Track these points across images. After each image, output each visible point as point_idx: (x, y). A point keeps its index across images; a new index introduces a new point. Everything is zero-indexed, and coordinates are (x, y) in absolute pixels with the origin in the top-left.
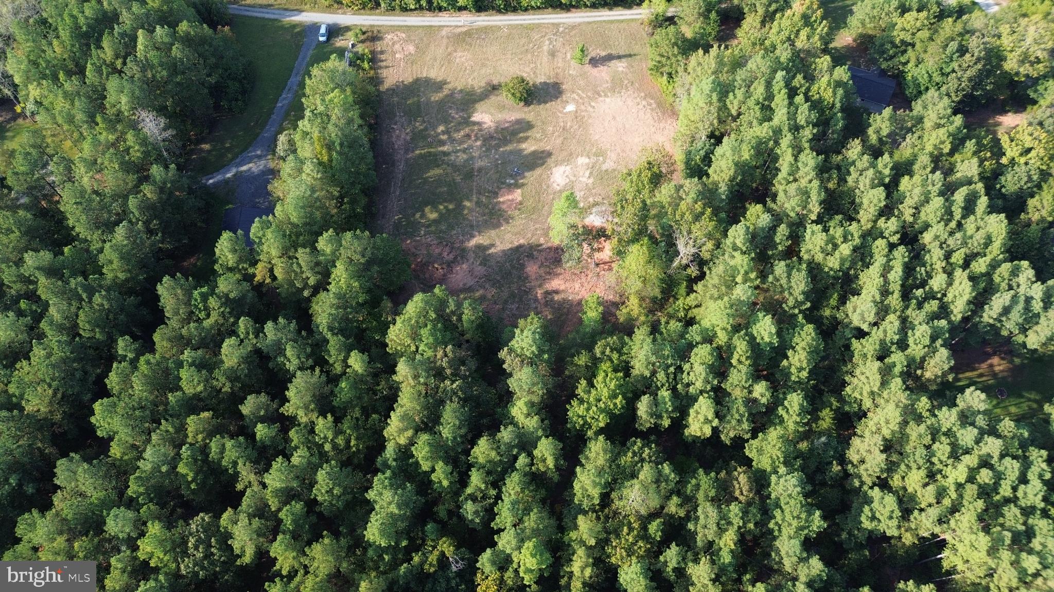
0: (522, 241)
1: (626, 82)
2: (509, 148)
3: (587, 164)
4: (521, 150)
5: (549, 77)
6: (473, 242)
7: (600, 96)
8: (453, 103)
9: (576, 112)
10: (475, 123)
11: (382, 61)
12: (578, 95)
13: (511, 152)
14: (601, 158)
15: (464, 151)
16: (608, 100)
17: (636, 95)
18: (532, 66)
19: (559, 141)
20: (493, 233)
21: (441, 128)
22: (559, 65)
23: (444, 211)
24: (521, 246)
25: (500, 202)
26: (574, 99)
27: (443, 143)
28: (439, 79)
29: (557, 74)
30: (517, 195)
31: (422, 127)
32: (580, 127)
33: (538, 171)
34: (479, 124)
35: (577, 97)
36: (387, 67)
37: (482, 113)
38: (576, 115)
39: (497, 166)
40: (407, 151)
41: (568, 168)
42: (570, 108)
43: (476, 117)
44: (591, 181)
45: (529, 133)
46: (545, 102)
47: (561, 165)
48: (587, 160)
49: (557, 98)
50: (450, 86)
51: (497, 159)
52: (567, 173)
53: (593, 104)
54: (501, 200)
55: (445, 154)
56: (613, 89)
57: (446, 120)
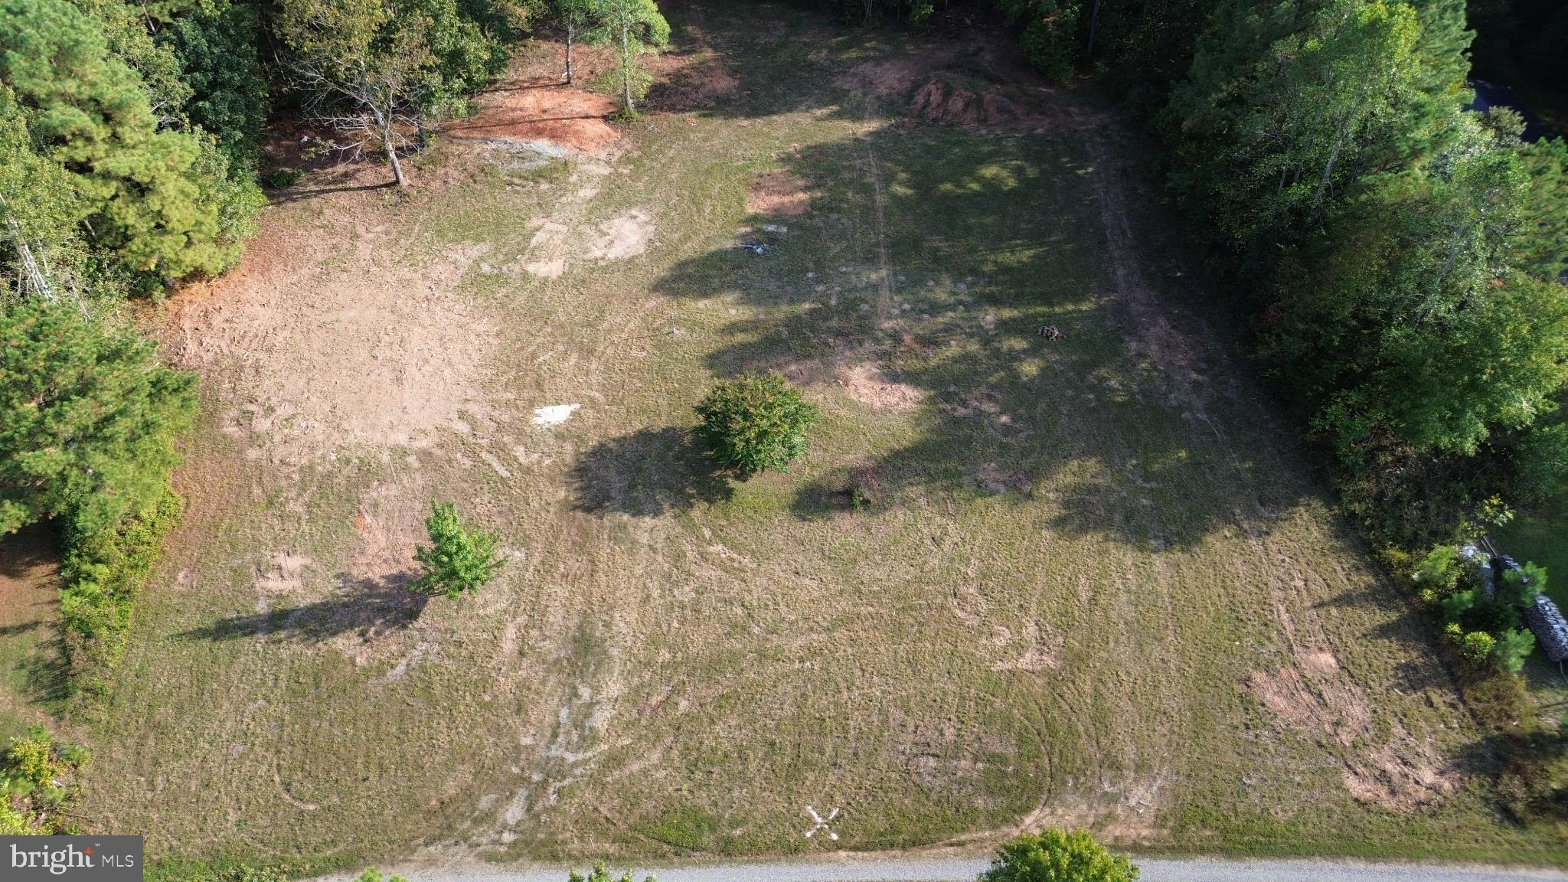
0: (746, 123)
1: (296, 507)
2: (782, 311)
3: (534, 258)
4: (745, 301)
5: (618, 535)
6: (872, 125)
7: (425, 456)
8: (1004, 448)
9: (532, 403)
10: (912, 378)
11: (1384, 631)
12: (508, 460)
13: (775, 299)
14: (486, 268)
15: (935, 309)
16: (401, 438)
17: (280, 452)
18: (686, 594)
19: (611, 320)
20: (819, 139)
21: (1030, 368)
22: (561, 591)
23: (966, 179)
24: (748, 116)
25: (805, 189)
26: (531, 445)
27: (1007, 327)
28: (1090, 541)
29: (579, 547)
30: (757, 205)
31: (1103, 372)
32: (534, 356)
33: (690, 249)
34: (893, 377)
35: (520, 452)
36: (1345, 600)
37: (886, 410)
38: (538, 391)
39: (819, 266)
40: (1121, 309)
41: (598, 253)
42: (554, 415)
43: (905, 398)
44: (535, 222)
45: (716, 344)
46: (645, 436)
47: (617, 262)
48: (531, 268)
49: (600, 453)
50: (1031, 512)
51: (819, 281)
52: (602, 242)
53: (462, 427)
54: (802, 196)
55: (995, 301)
56: (367, 473)
57: (1016, 393)
